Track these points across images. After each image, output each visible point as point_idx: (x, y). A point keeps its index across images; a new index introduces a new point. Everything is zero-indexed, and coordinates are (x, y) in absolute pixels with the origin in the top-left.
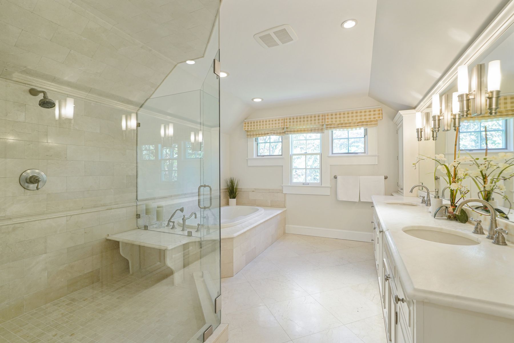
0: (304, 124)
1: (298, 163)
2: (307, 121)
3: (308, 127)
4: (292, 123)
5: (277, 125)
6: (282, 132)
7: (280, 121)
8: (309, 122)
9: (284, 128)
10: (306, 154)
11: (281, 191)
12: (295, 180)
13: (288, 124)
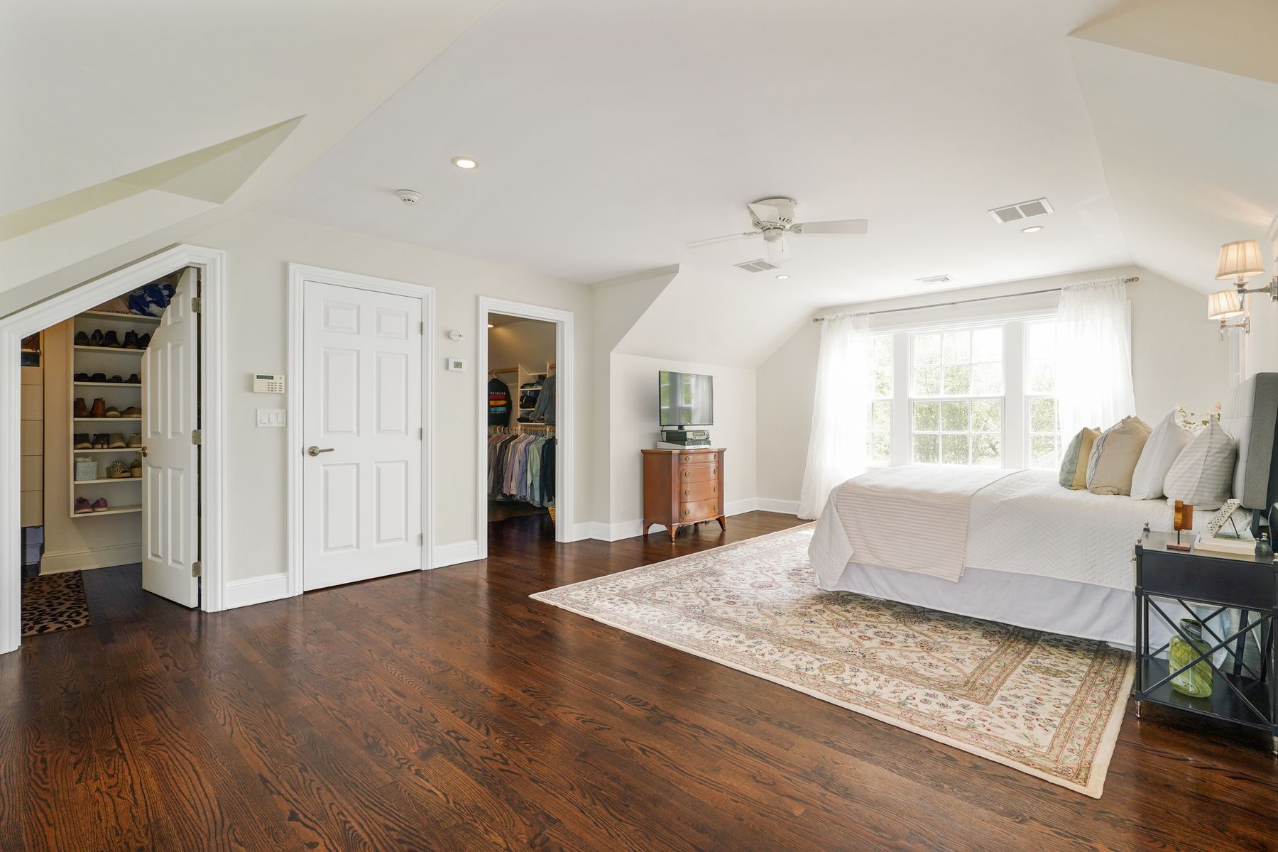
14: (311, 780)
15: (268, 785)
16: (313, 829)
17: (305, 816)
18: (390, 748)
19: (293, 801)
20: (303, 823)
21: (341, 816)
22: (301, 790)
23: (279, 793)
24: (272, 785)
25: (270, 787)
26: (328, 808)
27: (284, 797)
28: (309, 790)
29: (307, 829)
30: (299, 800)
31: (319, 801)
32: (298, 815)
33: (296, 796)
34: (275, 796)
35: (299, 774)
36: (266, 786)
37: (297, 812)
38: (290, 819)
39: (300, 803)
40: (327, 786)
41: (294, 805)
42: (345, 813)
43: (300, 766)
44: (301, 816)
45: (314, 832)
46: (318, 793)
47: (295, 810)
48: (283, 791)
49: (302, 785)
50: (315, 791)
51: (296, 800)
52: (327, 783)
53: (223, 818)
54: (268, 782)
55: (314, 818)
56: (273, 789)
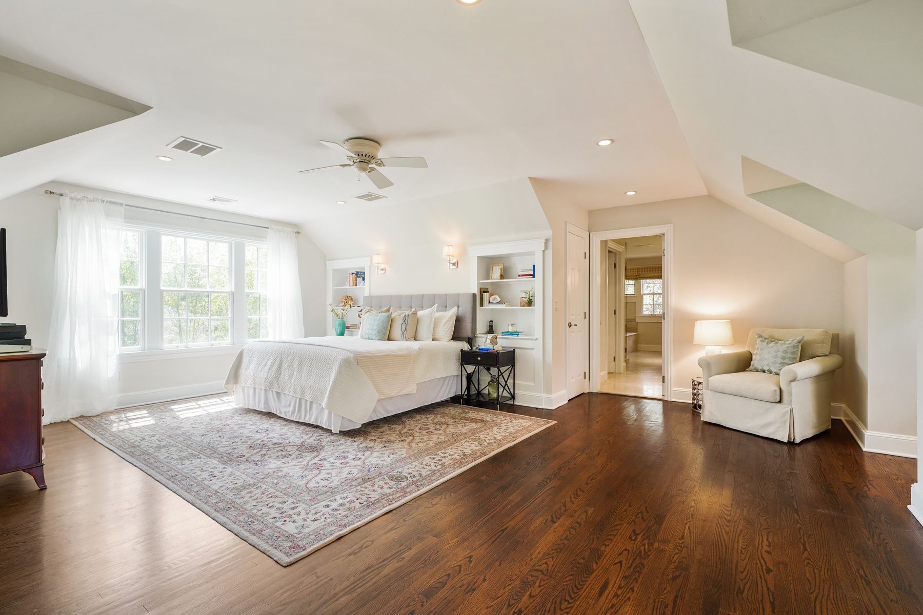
0: (650, 273)
1: (647, 300)
2: (655, 271)
3: (656, 275)
4: (643, 272)
5: (632, 273)
6: (635, 277)
7: (634, 271)
8: (657, 271)
9: (637, 275)
10: (654, 294)
11: (634, 320)
12: (644, 313)
13: (641, 272)
14: (742, 580)
15: (772, 600)
16: (762, 557)
17: (762, 566)
18: (675, 559)
19: (763, 578)
20: (766, 564)
21: (743, 552)
22: (752, 580)
23: (768, 589)
24: (769, 598)
25: (771, 597)
26: (746, 560)
27: (767, 585)
28: (748, 576)
29: (766, 560)
30: (758, 575)
31: (748, 566)
32: (766, 569)
33: (759, 579)
34: (772, 589)
35: (746, 591)
36: (774, 601)
37: (765, 571)
38: (771, 571)
39: (760, 574)
40: (736, 571)
41: (764, 575)
42: (739, 551)
43: (740, 595)
44: (764, 567)
45: (763, 556)
46: (744, 570)
47: (765, 573)
48: (765, 588)
49: (750, 582)
50: (745, 573)
51: (761, 578)
52: (734, 572)
53: (815, 602)
54: (771, 602)
55: (758, 561)
56: (770, 595)
